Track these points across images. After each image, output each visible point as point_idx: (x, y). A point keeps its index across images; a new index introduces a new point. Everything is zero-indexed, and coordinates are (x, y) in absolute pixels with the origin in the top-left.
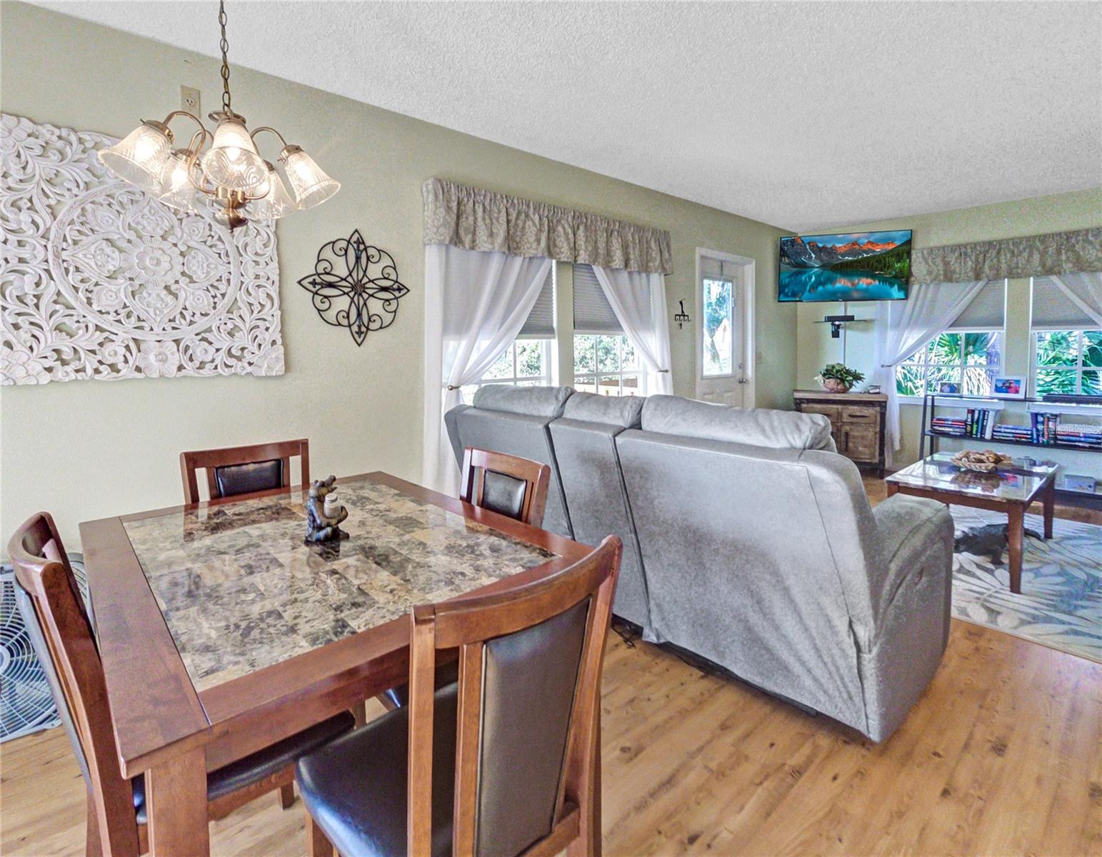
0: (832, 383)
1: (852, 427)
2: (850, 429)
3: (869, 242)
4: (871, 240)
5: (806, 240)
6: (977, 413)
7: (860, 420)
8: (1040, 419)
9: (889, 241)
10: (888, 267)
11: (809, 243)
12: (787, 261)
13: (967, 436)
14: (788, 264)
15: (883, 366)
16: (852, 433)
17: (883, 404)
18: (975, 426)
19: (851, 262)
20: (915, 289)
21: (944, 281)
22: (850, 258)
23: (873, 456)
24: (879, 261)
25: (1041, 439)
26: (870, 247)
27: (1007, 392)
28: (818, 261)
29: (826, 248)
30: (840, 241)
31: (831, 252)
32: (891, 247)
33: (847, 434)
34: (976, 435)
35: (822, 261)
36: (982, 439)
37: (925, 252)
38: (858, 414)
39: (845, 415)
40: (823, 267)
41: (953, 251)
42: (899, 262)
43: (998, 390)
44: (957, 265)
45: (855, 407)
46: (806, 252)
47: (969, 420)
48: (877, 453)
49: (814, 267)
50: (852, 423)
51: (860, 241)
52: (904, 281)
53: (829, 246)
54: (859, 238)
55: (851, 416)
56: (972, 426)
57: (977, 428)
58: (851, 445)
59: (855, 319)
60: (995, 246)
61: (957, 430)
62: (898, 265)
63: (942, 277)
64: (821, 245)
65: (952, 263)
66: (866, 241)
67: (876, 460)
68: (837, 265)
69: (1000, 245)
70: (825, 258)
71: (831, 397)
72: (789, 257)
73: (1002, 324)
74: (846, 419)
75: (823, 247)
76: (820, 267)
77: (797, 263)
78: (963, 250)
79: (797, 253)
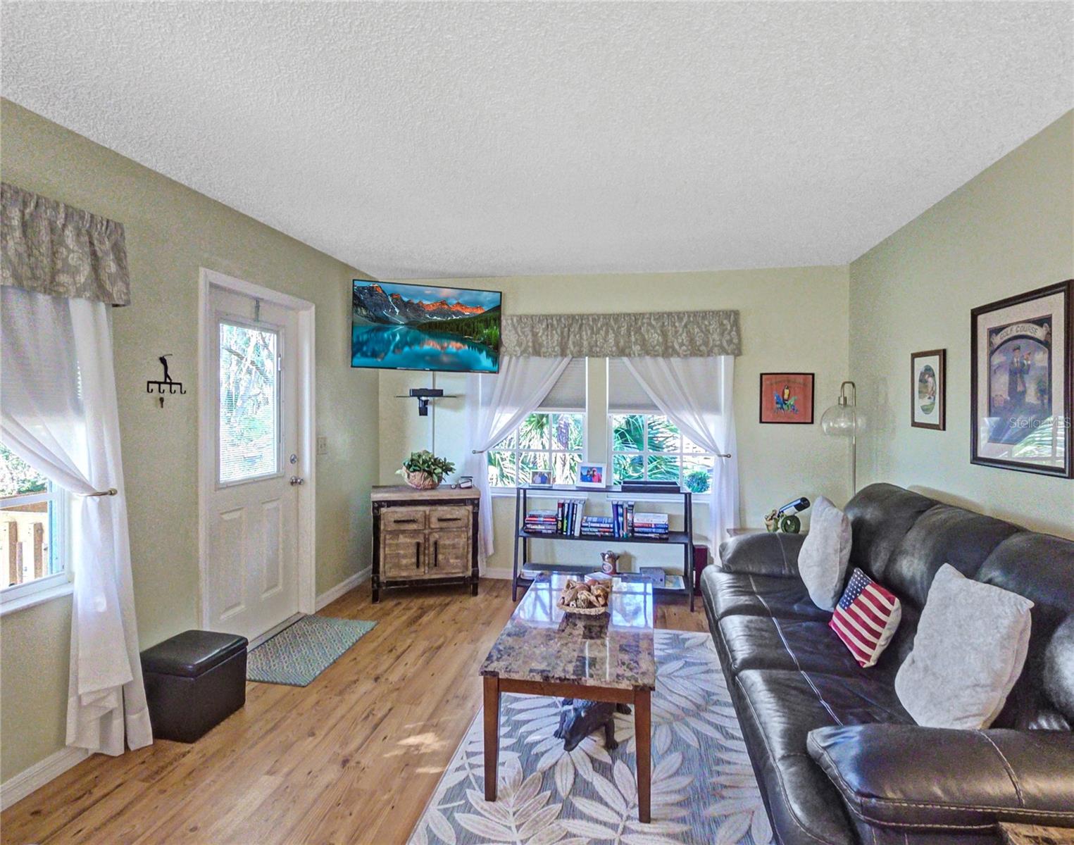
0: (417, 478)
1: (441, 534)
2: (440, 538)
3: (458, 303)
4: (460, 301)
5: (389, 289)
6: (566, 505)
7: (451, 524)
8: (620, 510)
9: (478, 305)
10: (474, 332)
11: (391, 295)
12: (364, 313)
13: (558, 534)
14: (366, 317)
15: (474, 452)
16: (441, 542)
17: (476, 502)
18: (565, 521)
19: (440, 322)
20: (505, 361)
21: (533, 355)
22: (439, 319)
23: (466, 568)
24: (468, 325)
25: (621, 532)
26: (459, 309)
27: (591, 481)
28: (403, 318)
29: (413, 304)
30: (428, 297)
31: (418, 308)
32: (480, 312)
33: (436, 543)
34: (566, 532)
35: (407, 318)
36: (572, 537)
37: (515, 320)
38: (449, 516)
39: (434, 520)
40: (410, 324)
41: (540, 321)
42: (487, 328)
43: (584, 478)
44: (544, 338)
45: (445, 508)
46: (388, 306)
47: (560, 515)
48: (470, 564)
49: (398, 324)
50: (441, 529)
51: (449, 302)
52: (494, 348)
53: (416, 301)
54: (448, 298)
55: (440, 520)
56: (562, 521)
57: (567, 523)
58: (440, 557)
59: (445, 393)
60: (577, 321)
61: (549, 527)
62: (486, 331)
63: (530, 350)
64: (406, 299)
65: (540, 334)
66: (455, 302)
67: (469, 573)
68: (425, 324)
69: (582, 320)
70: (411, 315)
71: (417, 496)
72: (366, 309)
73: (583, 406)
74: (435, 524)
75: (408, 302)
76: (406, 324)
77: (377, 317)
78: (550, 321)
79: (376, 305)
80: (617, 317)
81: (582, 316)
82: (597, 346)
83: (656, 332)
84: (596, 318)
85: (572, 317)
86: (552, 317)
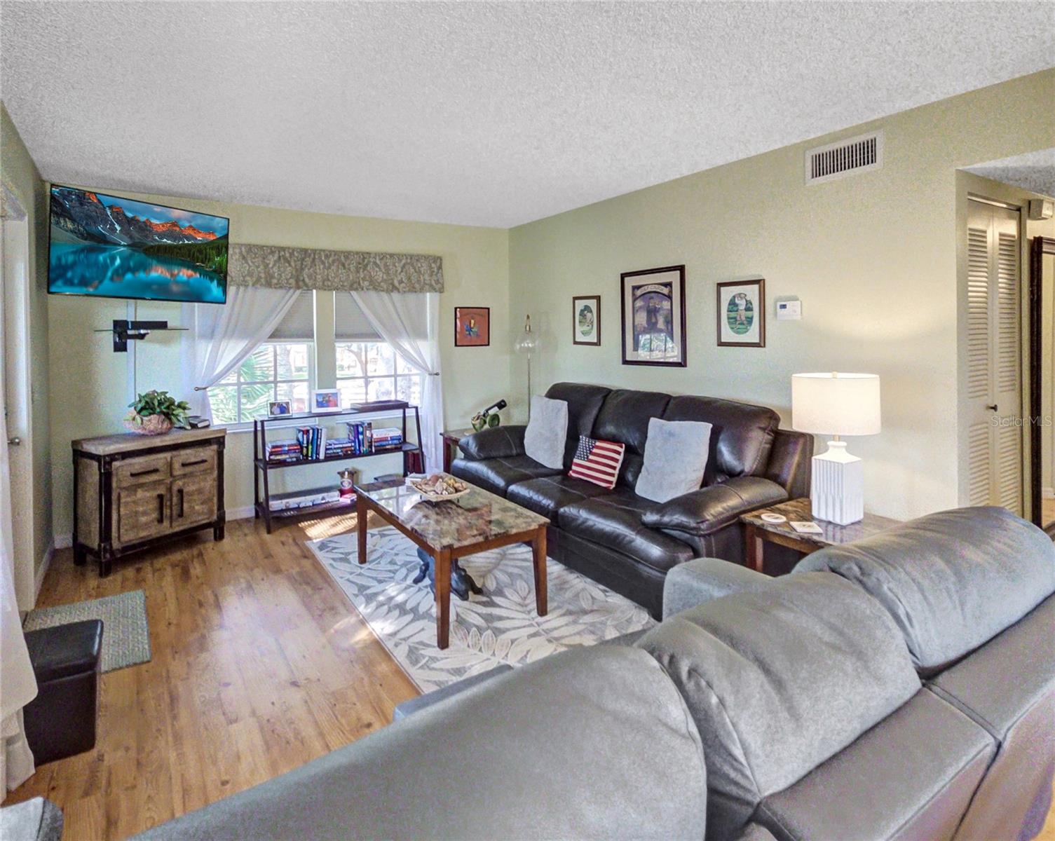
0: (153, 422)
1: (186, 480)
2: (184, 484)
3: (191, 227)
4: (192, 224)
5: (107, 201)
6: (311, 432)
7: (197, 467)
8: (361, 429)
9: (210, 230)
10: (206, 259)
11: (111, 207)
12: (70, 225)
13: (303, 460)
14: (72, 231)
16: (185, 490)
17: (221, 440)
18: (310, 447)
19: (170, 246)
20: (232, 290)
21: (265, 286)
22: (169, 242)
23: (211, 511)
24: (200, 251)
25: (362, 448)
26: (192, 233)
27: (326, 406)
28: (126, 238)
29: (138, 221)
30: (157, 216)
31: (145, 228)
32: (212, 238)
33: (180, 491)
34: (312, 457)
35: (131, 237)
36: (315, 461)
37: (243, 249)
38: (193, 460)
39: (177, 465)
40: (134, 246)
41: (272, 253)
42: (218, 255)
43: (319, 405)
44: (275, 269)
45: (188, 451)
46: (105, 220)
47: (305, 442)
48: (215, 508)
49: (119, 245)
50: (185, 476)
51: (181, 223)
52: (221, 276)
53: (142, 219)
54: (180, 219)
55: (184, 465)
56: (307, 447)
57: (312, 449)
58: (185, 505)
60: (310, 255)
61: (292, 456)
62: (217, 259)
63: (263, 280)
64: (130, 215)
65: (271, 266)
66: (187, 225)
67: (215, 517)
68: (152, 247)
69: (314, 254)
70: (136, 235)
71: (158, 442)
72: (73, 220)
73: (312, 336)
74: (178, 471)
75: (133, 219)
76: (128, 246)
77: (89, 234)
78: (282, 253)
79: (88, 217)
80: (347, 254)
81: (314, 251)
82: (329, 280)
83: (380, 270)
84: (329, 253)
85: (305, 251)
86: (283, 249)
